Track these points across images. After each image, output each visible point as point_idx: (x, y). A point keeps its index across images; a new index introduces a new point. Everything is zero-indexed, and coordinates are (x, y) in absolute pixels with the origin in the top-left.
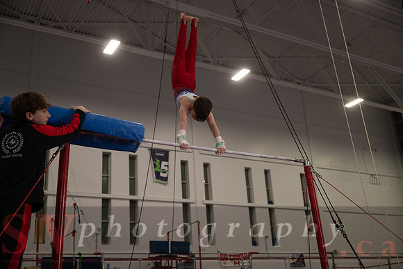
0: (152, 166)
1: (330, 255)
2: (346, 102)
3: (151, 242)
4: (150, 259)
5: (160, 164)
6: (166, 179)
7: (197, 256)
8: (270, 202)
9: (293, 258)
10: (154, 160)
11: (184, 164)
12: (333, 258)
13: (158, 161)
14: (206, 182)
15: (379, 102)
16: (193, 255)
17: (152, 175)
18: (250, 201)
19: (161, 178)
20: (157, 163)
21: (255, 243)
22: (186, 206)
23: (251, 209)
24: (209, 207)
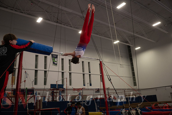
0: (52, 60)
1: (107, 89)
2: (114, 42)
3: (51, 84)
4: (50, 90)
5: (55, 59)
7: (66, 89)
8: (90, 72)
9: (96, 90)
10: (53, 58)
11: (62, 59)
12: (108, 90)
13: (54, 58)
14: (70, 65)
15: (124, 42)
16: (65, 89)
17: (52, 63)
18: (83, 72)
19: (55, 64)
20: (54, 59)
21: (84, 85)
22: (63, 73)
23: (84, 74)
24: (70, 73)
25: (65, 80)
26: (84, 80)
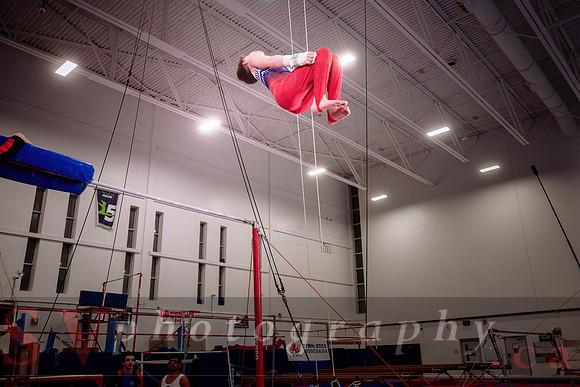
2: (309, 170)
3: (82, 292)
4: (78, 311)
5: (107, 206)
6: (111, 224)
7: (134, 311)
8: (222, 260)
9: (238, 319)
10: (99, 201)
11: (134, 210)
12: (274, 321)
13: (105, 204)
14: (157, 232)
15: (339, 174)
16: (130, 310)
17: (95, 218)
18: (201, 257)
19: (104, 222)
20: (104, 206)
21: (200, 301)
22: (129, 256)
23: (201, 266)
24: (155, 259)
25: (135, 280)
26: (199, 285)
